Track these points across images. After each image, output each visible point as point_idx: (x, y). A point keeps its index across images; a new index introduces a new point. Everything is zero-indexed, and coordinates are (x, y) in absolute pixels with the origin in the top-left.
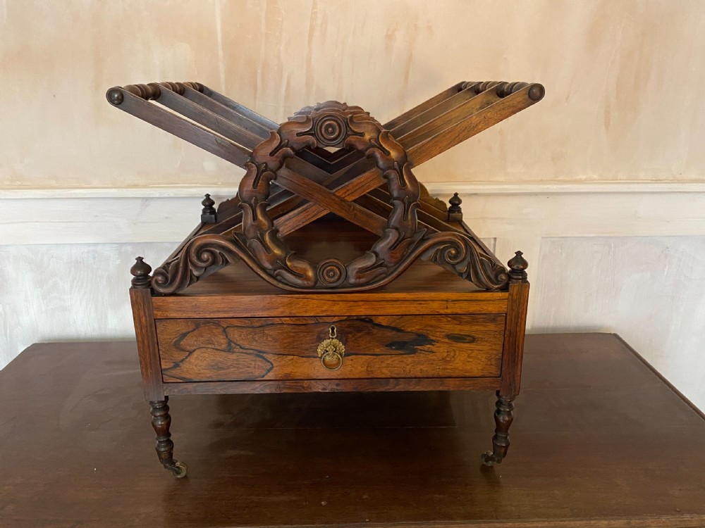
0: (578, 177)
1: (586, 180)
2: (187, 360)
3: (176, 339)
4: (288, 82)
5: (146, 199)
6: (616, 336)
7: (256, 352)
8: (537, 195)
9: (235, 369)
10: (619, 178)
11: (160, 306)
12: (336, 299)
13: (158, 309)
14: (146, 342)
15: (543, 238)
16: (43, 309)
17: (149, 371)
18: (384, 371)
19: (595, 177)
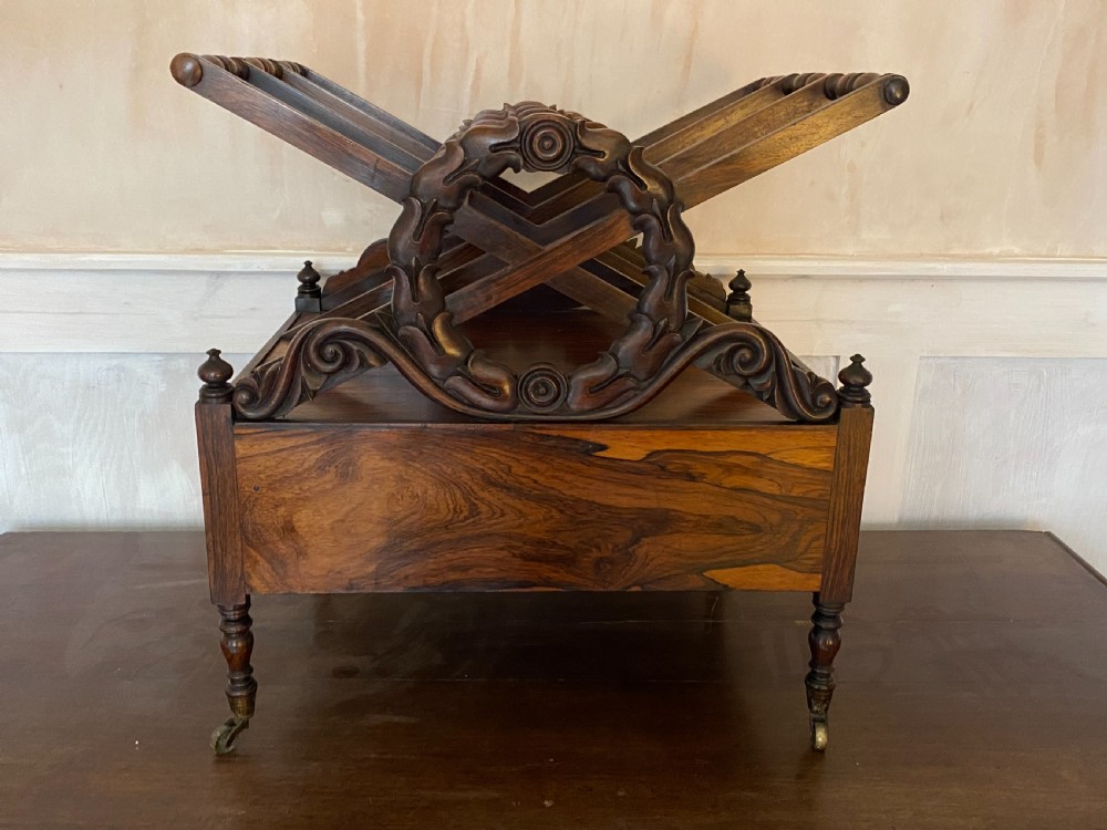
0: (987, 251)
1: (998, 256)
4: (478, 70)
5: (218, 274)
6: (1049, 534)
8: (913, 280)
10: (1058, 253)
15: (921, 357)
16: (23, 470)
19: (1017, 250)
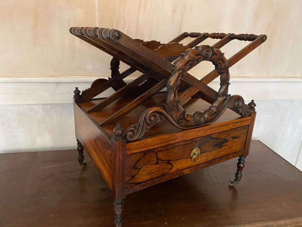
2: (138, 173)
3: (135, 164)
5: (58, 83)
6: (259, 141)
7: (167, 162)
9: (158, 172)
11: (130, 148)
12: (200, 130)
13: (129, 150)
14: (120, 169)
17: (120, 184)
18: (211, 157)
19: (254, 75)
